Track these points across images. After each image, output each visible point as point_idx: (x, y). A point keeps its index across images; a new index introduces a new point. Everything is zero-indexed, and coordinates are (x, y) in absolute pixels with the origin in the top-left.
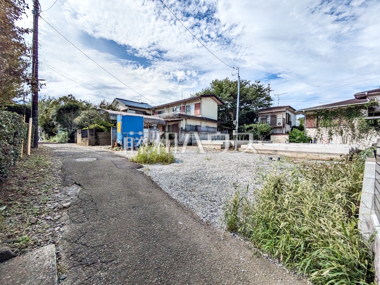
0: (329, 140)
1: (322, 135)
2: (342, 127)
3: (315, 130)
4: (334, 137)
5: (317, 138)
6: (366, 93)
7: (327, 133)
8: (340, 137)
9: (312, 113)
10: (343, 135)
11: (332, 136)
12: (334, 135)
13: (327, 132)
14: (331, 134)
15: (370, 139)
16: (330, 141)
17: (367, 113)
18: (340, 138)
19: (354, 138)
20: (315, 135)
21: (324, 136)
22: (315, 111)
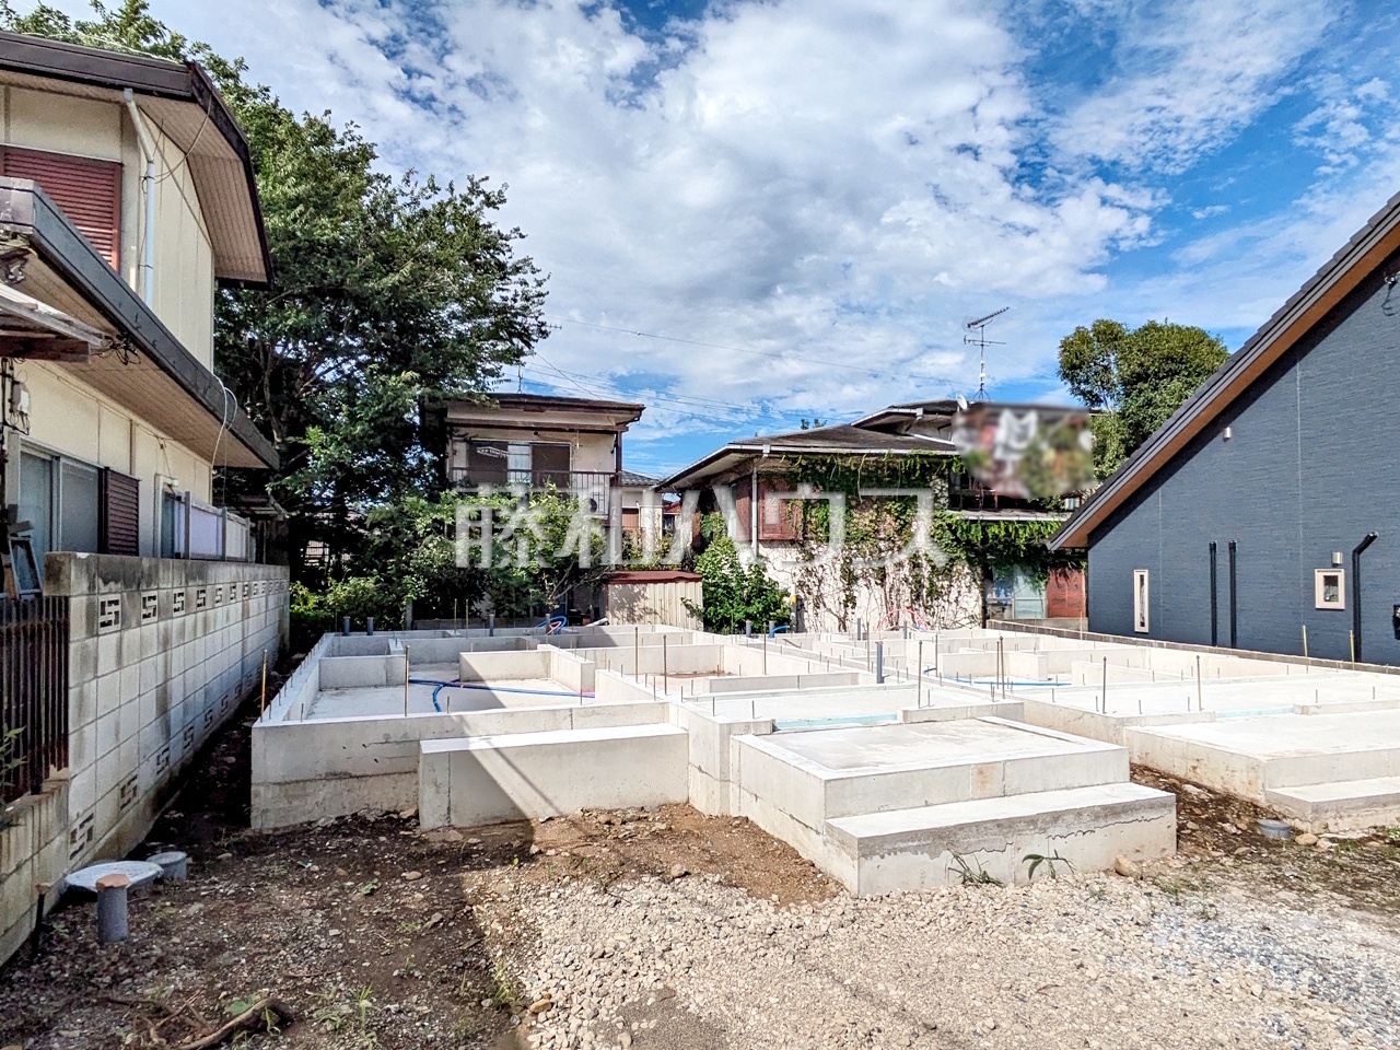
0: (846, 606)
1: (820, 581)
2: (882, 545)
3: (793, 554)
4: (861, 591)
5: (802, 595)
7: (839, 573)
8: (878, 591)
9: (781, 465)
10: (889, 581)
11: (855, 587)
12: (861, 582)
13: (838, 566)
14: (850, 578)
15: (957, 601)
16: (849, 610)
17: (946, 494)
18: (878, 596)
19: (918, 597)
20: (796, 579)
21: (826, 587)
22: (792, 457)
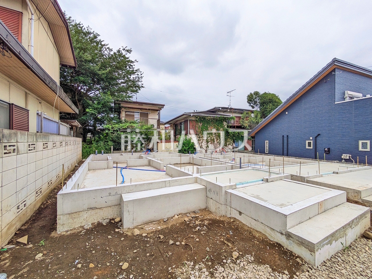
6: (221, 108)
9: (193, 119)
17: (226, 125)
22: (197, 117)
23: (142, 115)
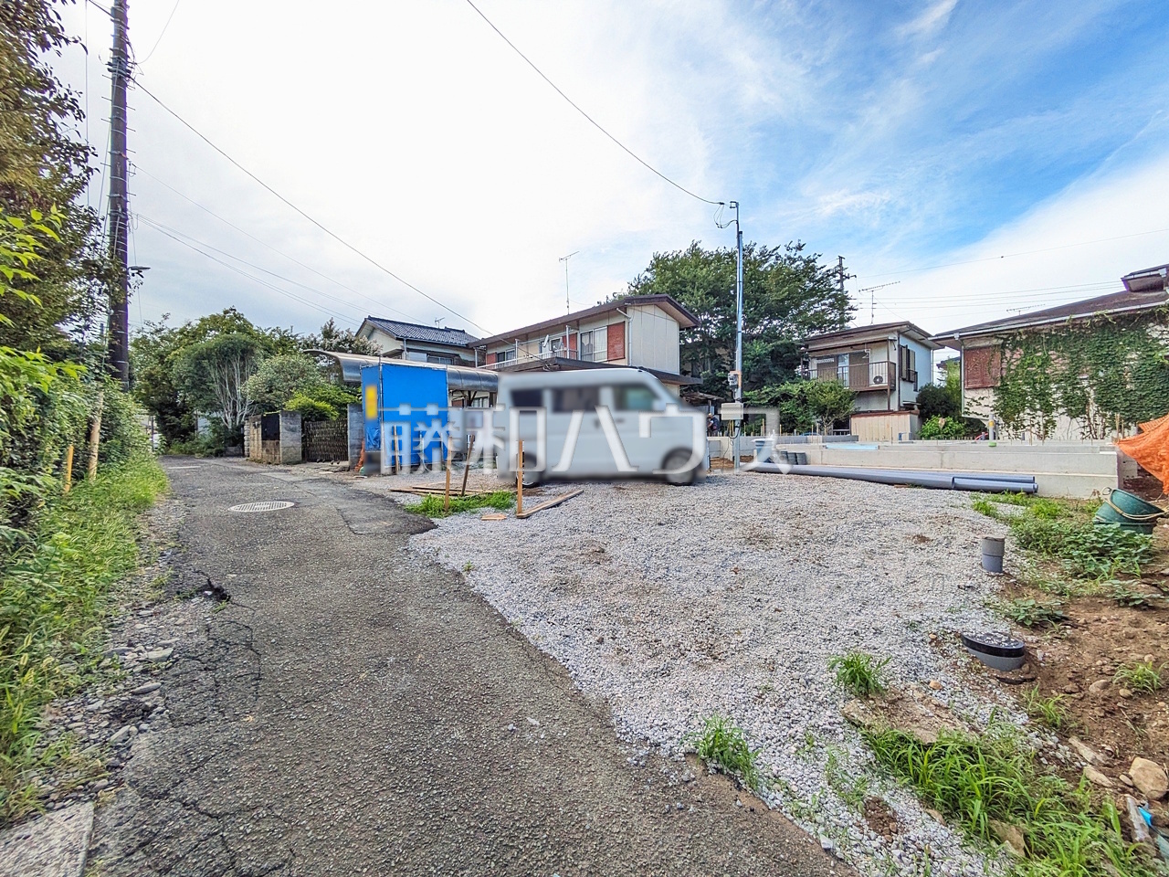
2: (1085, 383)
4: (1061, 417)
6: (1163, 272)
7: (1037, 406)
9: (985, 342)
10: (1092, 409)
11: (1054, 414)
12: (1060, 410)
14: (1049, 407)
16: (1049, 430)
21: (1026, 416)
22: (995, 335)
23: (853, 357)
